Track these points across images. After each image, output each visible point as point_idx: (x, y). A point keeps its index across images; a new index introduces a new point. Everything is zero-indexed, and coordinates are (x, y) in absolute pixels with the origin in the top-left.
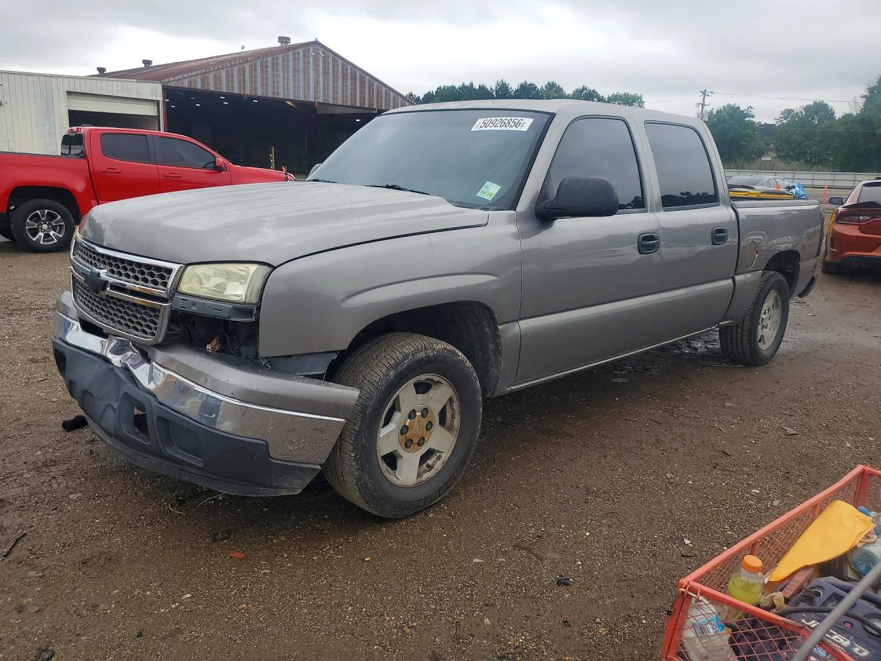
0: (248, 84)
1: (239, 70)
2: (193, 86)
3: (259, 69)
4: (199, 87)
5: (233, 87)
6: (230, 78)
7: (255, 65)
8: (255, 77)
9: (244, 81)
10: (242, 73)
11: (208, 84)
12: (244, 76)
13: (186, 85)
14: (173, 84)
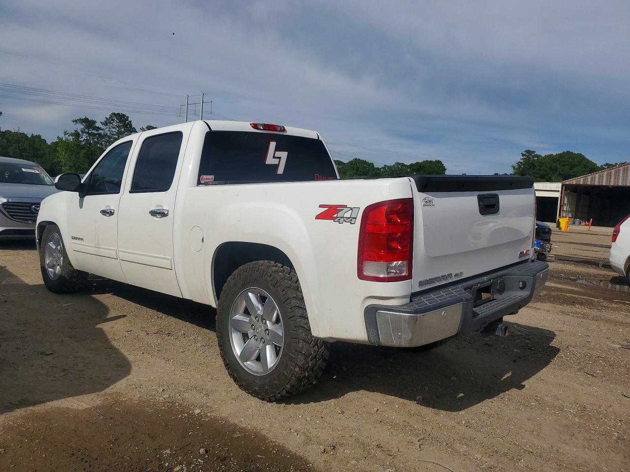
0: (612, 180)
1: (607, 173)
2: (578, 183)
3: (621, 172)
4: (582, 183)
5: (602, 182)
6: (601, 178)
7: (619, 170)
8: (619, 176)
9: (610, 178)
10: (609, 175)
11: (587, 181)
12: (611, 176)
13: (574, 183)
14: (567, 183)
